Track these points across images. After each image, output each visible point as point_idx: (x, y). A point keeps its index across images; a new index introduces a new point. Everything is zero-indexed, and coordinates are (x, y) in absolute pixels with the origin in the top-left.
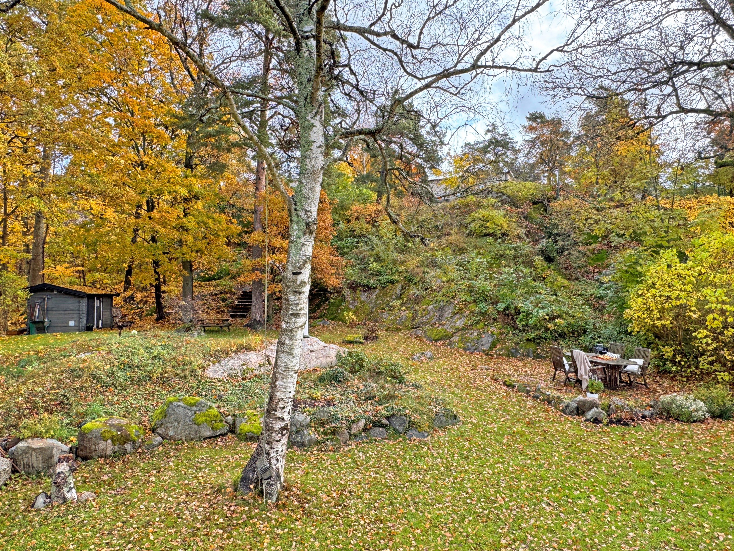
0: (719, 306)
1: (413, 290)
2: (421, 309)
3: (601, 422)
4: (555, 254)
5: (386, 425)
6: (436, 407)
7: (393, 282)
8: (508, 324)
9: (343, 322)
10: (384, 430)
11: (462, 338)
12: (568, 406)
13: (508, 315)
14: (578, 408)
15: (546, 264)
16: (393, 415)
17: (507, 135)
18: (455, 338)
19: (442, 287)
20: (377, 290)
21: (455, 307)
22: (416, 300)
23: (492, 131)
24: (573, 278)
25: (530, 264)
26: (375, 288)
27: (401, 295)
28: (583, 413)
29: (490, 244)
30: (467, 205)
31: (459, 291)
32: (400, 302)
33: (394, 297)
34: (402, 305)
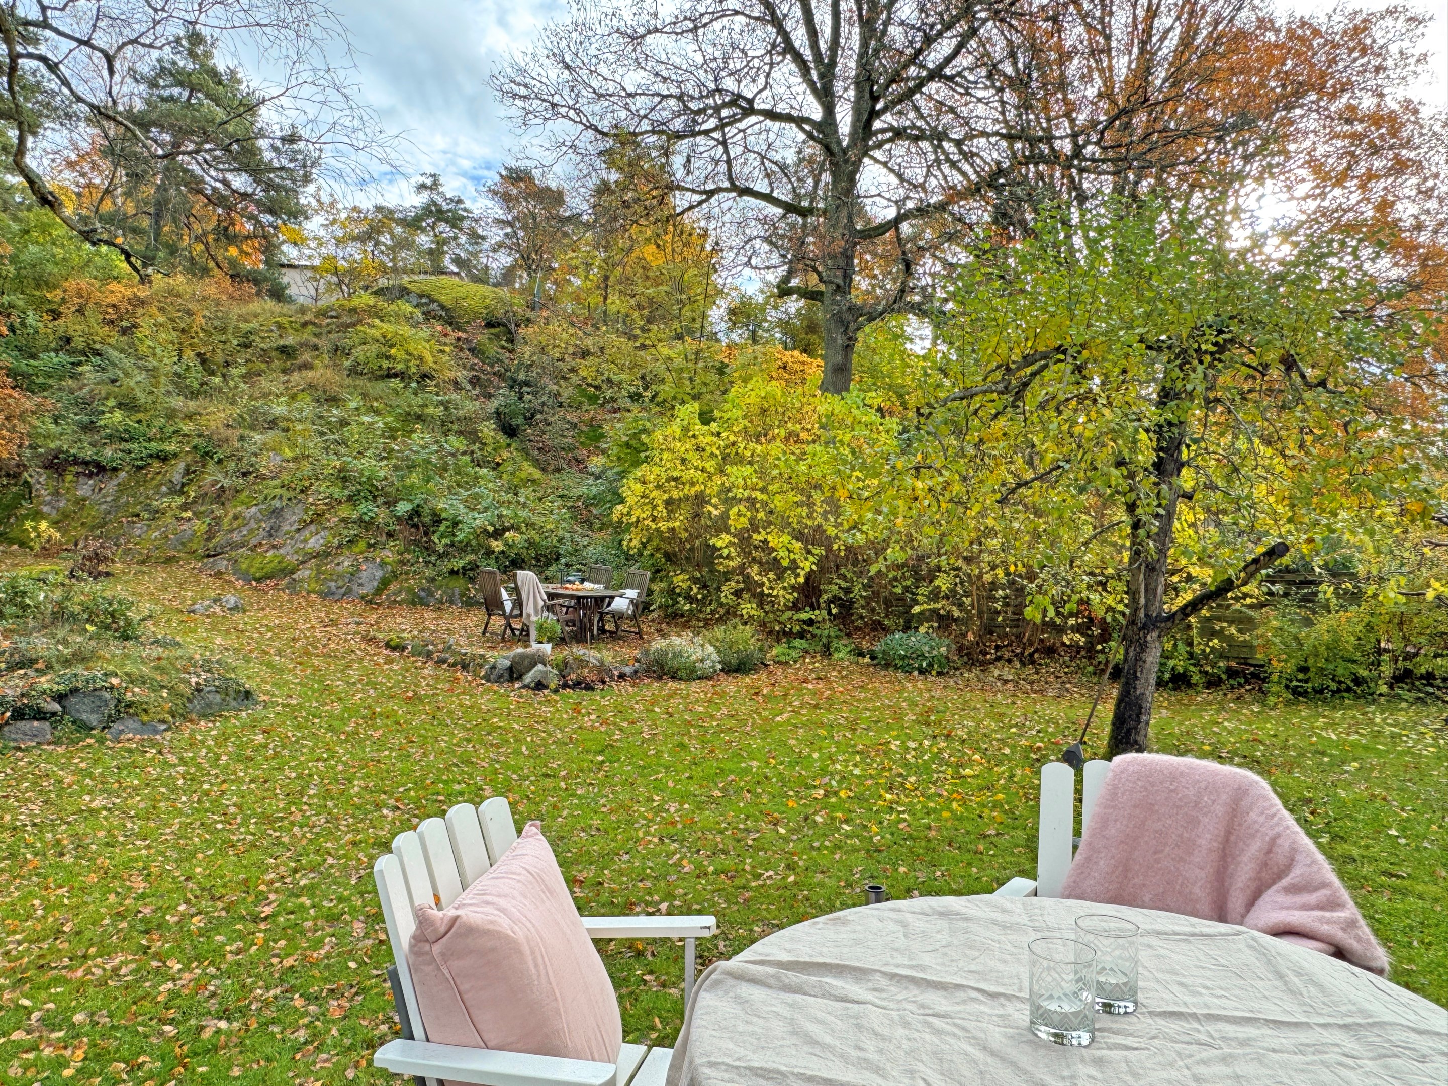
0: (746, 494)
1: (213, 476)
2: (231, 515)
3: (546, 687)
4: (520, 420)
5: (54, 714)
6: (199, 676)
7: (163, 458)
8: (416, 543)
9: (22, 544)
10: (46, 725)
11: (319, 572)
12: (494, 667)
13: (416, 526)
14: (511, 669)
15: (502, 439)
16: (75, 691)
17: (460, 201)
18: (303, 573)
19: (281, 469)
20: (123, 474)
21: (306, 511)
22: (219, 496)
23: (431, 189)
24: (551, 468)
25: (472, 436)
26: (115, 469)
27: (183, 485)
28: (520, 678)
29: (396, 392)
30: (353, 311)
31: (317, 479)
32: (180, 500)
33: (164, 489)
34: (185, 507)
